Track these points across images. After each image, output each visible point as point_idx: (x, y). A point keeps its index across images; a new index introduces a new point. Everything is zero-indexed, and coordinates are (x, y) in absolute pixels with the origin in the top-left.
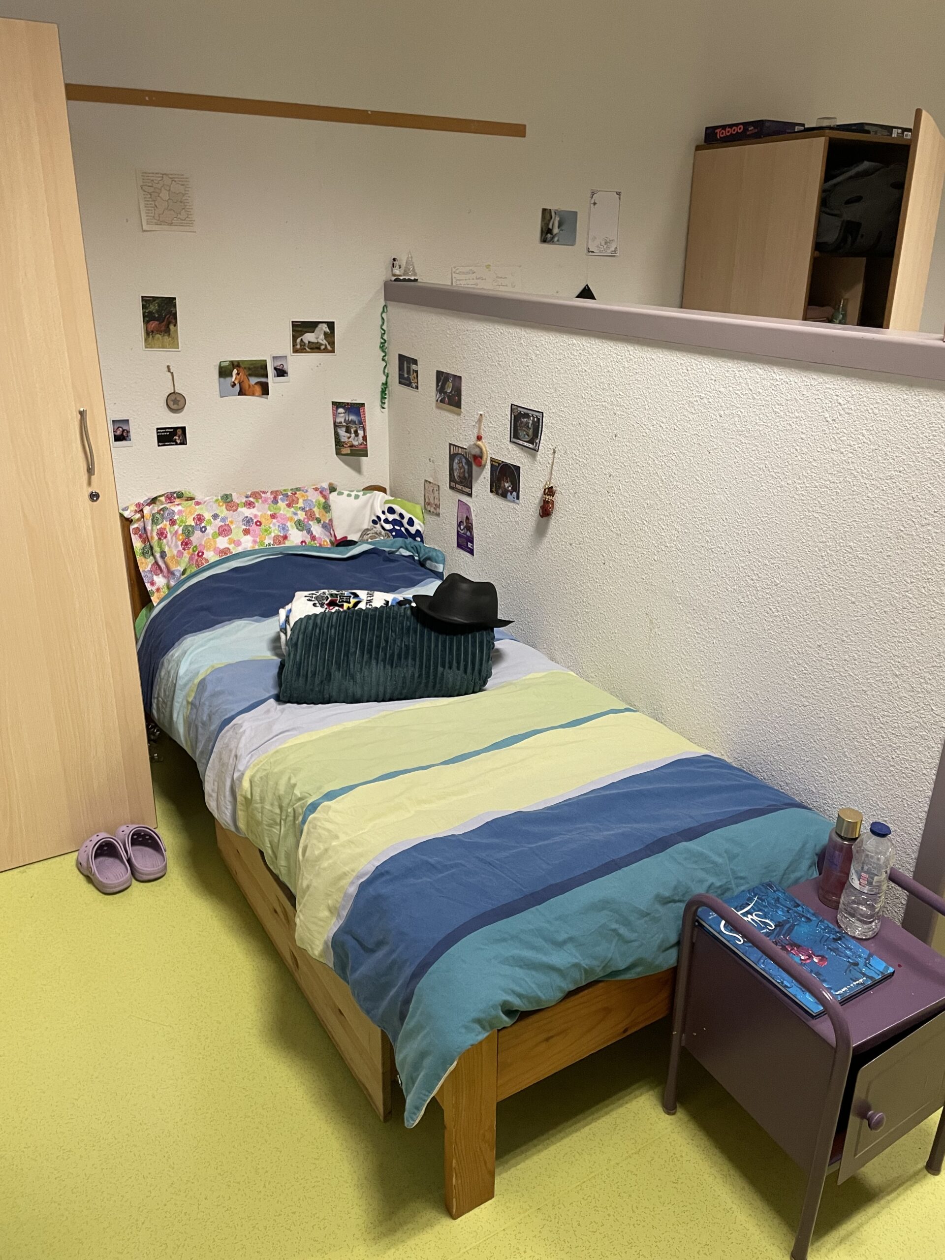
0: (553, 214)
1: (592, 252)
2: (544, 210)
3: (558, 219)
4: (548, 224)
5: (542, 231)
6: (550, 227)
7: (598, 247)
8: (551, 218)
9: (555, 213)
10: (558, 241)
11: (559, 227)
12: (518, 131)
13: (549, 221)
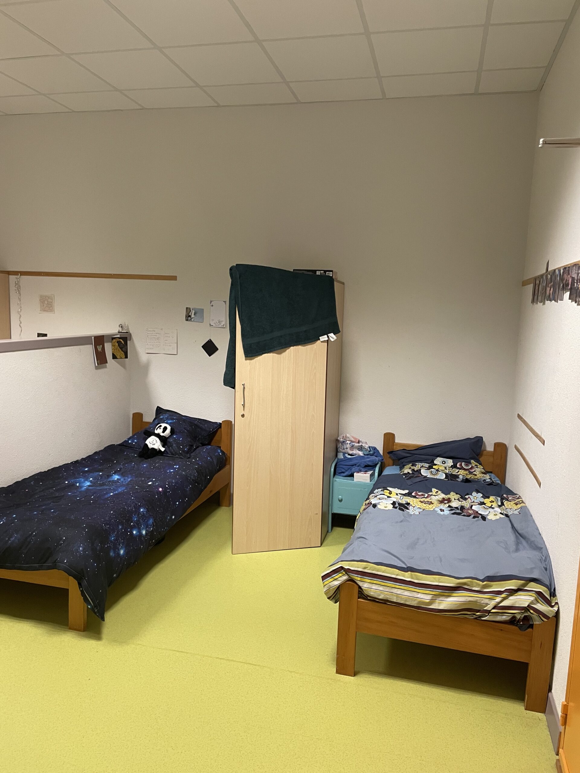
0: (191, 310)
1: (212, 325)
2: (187, 308)
3: (194, 312)
4: (189, 314)
5: (186, 316)
6: (190, 314)
7: (215, 323)
8: (190, 311)
9: (192, 309)
10: (194, 320)
11: (194, 315)
12: (174, 278)
13: (190, 312)
